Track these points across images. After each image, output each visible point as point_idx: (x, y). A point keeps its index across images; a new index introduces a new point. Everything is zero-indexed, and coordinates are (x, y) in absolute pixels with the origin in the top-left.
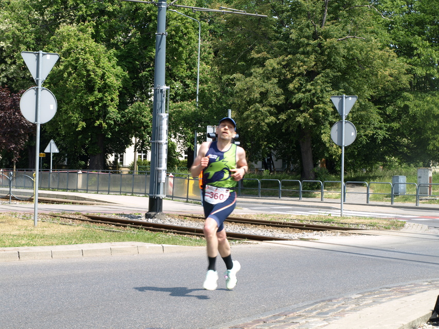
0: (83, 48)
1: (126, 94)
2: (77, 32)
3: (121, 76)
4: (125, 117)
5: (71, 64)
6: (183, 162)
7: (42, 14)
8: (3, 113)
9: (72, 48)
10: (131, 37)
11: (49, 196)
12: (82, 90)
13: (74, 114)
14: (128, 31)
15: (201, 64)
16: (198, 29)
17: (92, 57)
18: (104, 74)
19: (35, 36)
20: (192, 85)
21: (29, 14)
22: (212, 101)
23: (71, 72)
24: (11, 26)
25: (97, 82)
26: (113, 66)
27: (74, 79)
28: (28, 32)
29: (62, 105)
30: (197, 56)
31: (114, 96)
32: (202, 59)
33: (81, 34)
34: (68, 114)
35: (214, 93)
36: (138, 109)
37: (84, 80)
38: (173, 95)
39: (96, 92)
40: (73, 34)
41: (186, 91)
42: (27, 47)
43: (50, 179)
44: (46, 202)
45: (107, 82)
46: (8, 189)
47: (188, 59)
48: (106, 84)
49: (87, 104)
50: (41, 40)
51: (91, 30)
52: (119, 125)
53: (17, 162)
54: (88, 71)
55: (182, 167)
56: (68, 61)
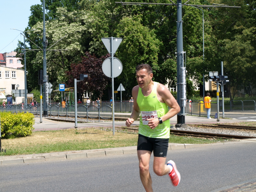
0: (136, 30)
1: (162, 54)
2: (132, 21)
3: (158, 44)
4: (162, 68)
5: (130, 40)
6: (197, 92)
7: (112, 12)
8: (93, 70)
9: (130, 30)
10: (163, 21)
11: (121, 116)
12: (137, 54)
13: (132, 68)
14: (161, 18)
15: (205, 35)
16: (202, 14)
17: (141, 35)
18: (149, 44)
19: (109, 24)
20: (200, 47)
21: (105, 12)
22: (212, 56)
23: (130, 44)
24: (95, 19)
25: (145, 49)
26: (154, 39)
27: (132, 48)
28: (105, 23)
29: (126, 63)
30: (202, 30)
31: (155, 56)
32: (205, 32)
33: (135, 22)
34: (130, 68)
35: (213, 51)
36: (170, 63)
37: (138, 48)
38: (189, 54)
39: (145, 55)
40: (130, 22)
41: (197, 51)
42: (105, 31)
43: (121, 106)
44: (119, 120)
45: (151, 48)
46: (98, 113)
47: (197, 32)
48: (150, 49)
49: (140, 62)
50: (112, 27)
51: (140, 19)
52: (159, 73)
53: (102, 97)
54: (140, 43)
55: (197, 95)
56: (128, 38)
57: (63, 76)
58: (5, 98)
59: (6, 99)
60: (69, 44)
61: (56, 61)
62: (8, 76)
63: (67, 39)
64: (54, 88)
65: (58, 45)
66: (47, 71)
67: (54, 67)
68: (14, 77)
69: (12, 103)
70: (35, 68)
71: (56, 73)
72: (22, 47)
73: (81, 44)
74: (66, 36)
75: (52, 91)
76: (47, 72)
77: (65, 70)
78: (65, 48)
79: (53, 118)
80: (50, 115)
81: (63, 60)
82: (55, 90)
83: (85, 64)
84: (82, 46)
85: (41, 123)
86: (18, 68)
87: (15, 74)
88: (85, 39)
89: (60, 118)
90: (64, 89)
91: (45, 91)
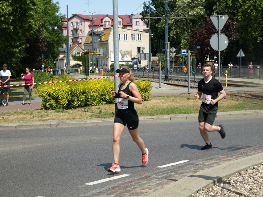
5: (252, 4)
12: (259, 19)
13: (255, 32)
23: (252, 9)
27: (254, 13)
29: (248, 28)
34: (251, 33)
37: (260, 13)
56: (251, 3)
57: (186, 40)
59: (131, 61)
60: (193, 8)
61: (181, 24)
62: (134, 39)
63: (191, 3)
64: (178, 52)
65: (182, 9)
66: (172, 34)
67: (178, 30)
68: (139, 40)
70: (160, 31)
71: (180, 36)
72: (148, 10)
73: (205, 7)
74: (190, 1)
75: (176, 54)
76: (172, 36)
78: (189, 13)
79: (173, 83)
80: (171, 79)
81: (187, 23)
82: (178, 54)
83: (207, 30)
84: (206, 10)
85: (160, 89)
86: (144, 30)
87: (140, 37)
88: (209, 3)
89: (180, 83)
90: (186, 54)
91: (166, 57)
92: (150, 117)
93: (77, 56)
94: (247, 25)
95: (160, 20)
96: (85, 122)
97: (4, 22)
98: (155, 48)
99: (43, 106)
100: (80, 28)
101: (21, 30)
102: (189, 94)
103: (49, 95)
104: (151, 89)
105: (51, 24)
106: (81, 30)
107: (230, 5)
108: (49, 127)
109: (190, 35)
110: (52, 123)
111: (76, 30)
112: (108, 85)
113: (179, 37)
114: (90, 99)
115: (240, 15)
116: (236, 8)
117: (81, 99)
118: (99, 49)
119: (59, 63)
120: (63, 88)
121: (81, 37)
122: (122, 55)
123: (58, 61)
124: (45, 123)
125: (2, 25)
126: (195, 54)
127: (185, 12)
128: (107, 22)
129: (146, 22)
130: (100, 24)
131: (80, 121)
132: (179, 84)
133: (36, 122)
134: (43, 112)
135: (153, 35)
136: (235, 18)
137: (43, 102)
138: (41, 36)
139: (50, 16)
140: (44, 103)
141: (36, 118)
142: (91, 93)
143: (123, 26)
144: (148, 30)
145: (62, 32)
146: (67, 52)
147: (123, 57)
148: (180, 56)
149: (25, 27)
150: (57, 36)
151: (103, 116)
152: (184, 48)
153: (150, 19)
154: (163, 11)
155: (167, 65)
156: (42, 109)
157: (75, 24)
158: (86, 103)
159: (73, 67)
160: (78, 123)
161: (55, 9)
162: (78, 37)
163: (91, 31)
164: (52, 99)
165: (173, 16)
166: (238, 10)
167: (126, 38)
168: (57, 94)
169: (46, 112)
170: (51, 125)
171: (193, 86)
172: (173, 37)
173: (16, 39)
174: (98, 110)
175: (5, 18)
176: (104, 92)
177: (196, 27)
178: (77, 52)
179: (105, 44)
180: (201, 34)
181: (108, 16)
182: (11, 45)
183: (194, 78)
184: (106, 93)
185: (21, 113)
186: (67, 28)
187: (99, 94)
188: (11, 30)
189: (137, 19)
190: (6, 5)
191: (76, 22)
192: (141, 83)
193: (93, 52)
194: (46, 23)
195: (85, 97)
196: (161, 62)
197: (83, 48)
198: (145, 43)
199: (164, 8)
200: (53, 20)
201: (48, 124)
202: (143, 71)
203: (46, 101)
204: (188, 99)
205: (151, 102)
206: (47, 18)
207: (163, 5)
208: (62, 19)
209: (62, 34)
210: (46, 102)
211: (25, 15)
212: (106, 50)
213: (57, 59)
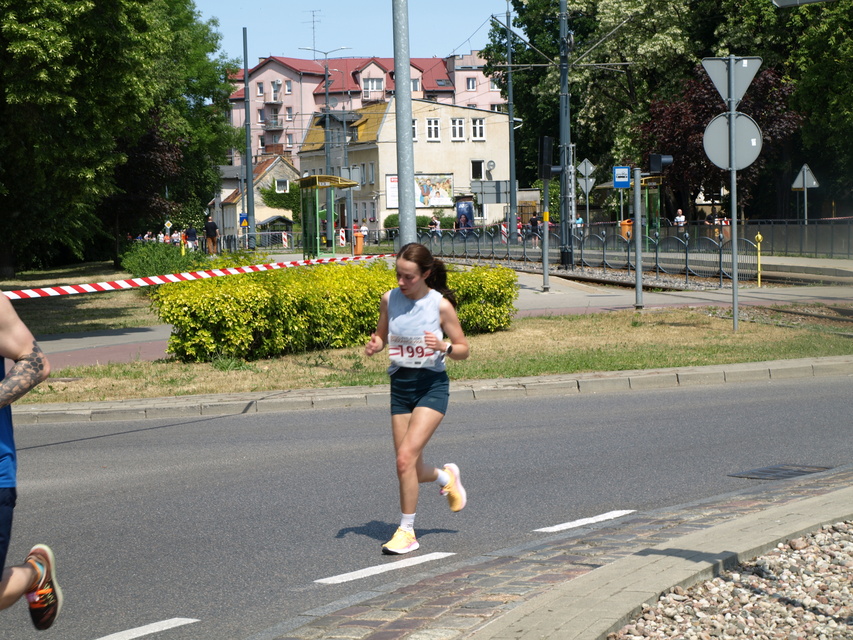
5: (841, 20)
23: (841, 34)
27: (849, 46)
29: (829, 96)
34: (840, 112)
56: (836, 14)
57: (629, 135)
58: (451, 204)
59: (453, 208)
60: (649, 33)
61: (612, 86)
62: (461, 135)
63: (643, 16)
64: (603, 175)
65: (616, 37)
66: (582, 118)
67: (602, 106)
68: (478, 138)
69: (473, 220)
70: (543, 109)
71: (608, 124)
72: (504, 41)
73: (689, 29)
74: (640, 10)
75: (596, 183)
76: (583, 123)
77: (640, 116)
78: (636, 48)
79: (588, 276)
80: (581, 264)
81: (633, 83)
82: (602, 183)
83: (695, 102)
84: (693, 39)
85: (545, 293)
86: (493, 106)
87: (481, 128)
88: (702, 16)
89: (609, 275)
90: (628, 182)
91: (565, 191)
92: (515, 380)
93: (277, 192)
94: (826, 87)
95: (543, 72)
96: (309, 399)
97: (49, 87)
98: (530, 165)
99: (176, 351)
100: (286, 101)
101: (101, 110)
102: (638, 307)
103: (194, 316)
104: (517, 296)
105: (191, 91)
106: (289, 109)
107: (769, 21)
108: (197, 416)
109: (641, 119)
110: (207, 401)
111: (274, 108)
112: (381, 283)
113: (606, 129)
114: (325, 326)
115: (803, 55)
116: (790, 30)
117: (296, 328)
118: (349, 169)
119: (220, 214)
120: (237, 294)
121: (289, 131)
122: (422, 186)
123: (218, 208)
124: (182, 403)
125: (41, 96)
126: (658, 181)
127: (626, 45)
128: (373, 80)
129: (500, 80)
130: (350, 86)
131: (293, 397)
132: (607, 278)
133: (154, 401)
134: (176, 370)
135: (520, 122)
136: (787, 63)
137: (174, 337)
138: (161, 130)
139: (189, 62)
140: (178, 341)
141: (154, 387)
142: (327, 307)
143: (426, 92)
144: (507, 105)
145: (229, 115)
146: (246, 181)
147: (426, 193)
148: (611, 189)
149: (114, 102)
150: (214, 129)
151: (365, 380)
152: (624, 163)
153: (510, 71)
154: (553, 45)
155: (567, 216)
156: (172, 360)
157: (270, 90)
158: (312, 340)
159: (263, 227)
160: (288, 402)
161: (207, 40)
162: (280, 131)
163: (323, 110)
164: (204, 327)
165: (587, 61)
166: (795, 39)
167: (434, 132)
168: (220, 311)
169: (186, 370)
170: (202, 409)
171: (651, 284)
172: (587, 127)
173: (84, 140)
174: (350, 363)
175: (51, 73)
176: (367, 305)
177: (659, 95)
178: (278, 178)
179: (366, 154)
180: (677, 115)
181: (374, 61)
182: (70, 157)
183: (656, 259)
184: (373, 308)
185: (107, 373)
186: (243, 101)
187: (352, 311)
188: (70, 112)
189: (469, 69)
190: (55, 31)
191: (273, 83)
192: (485, 274)
193: (329, 179)
194: (177, 86)
195: (309, 321)
196: (547, 208)
197: (297, 164)
198: (496, 147)
199: (557, 34)
200: (198, 78)
201: (192, 407)
202: (492, 239)
203: (184, 335)
204: (635, 324)
205: (517, 335)
206: (181, 73)
207: (552, 25)
208: (229, 72)
209: (230, 122)
210: (184, 338)
211: (114, 61)
212: (370, 173)
213: (214, 204)
